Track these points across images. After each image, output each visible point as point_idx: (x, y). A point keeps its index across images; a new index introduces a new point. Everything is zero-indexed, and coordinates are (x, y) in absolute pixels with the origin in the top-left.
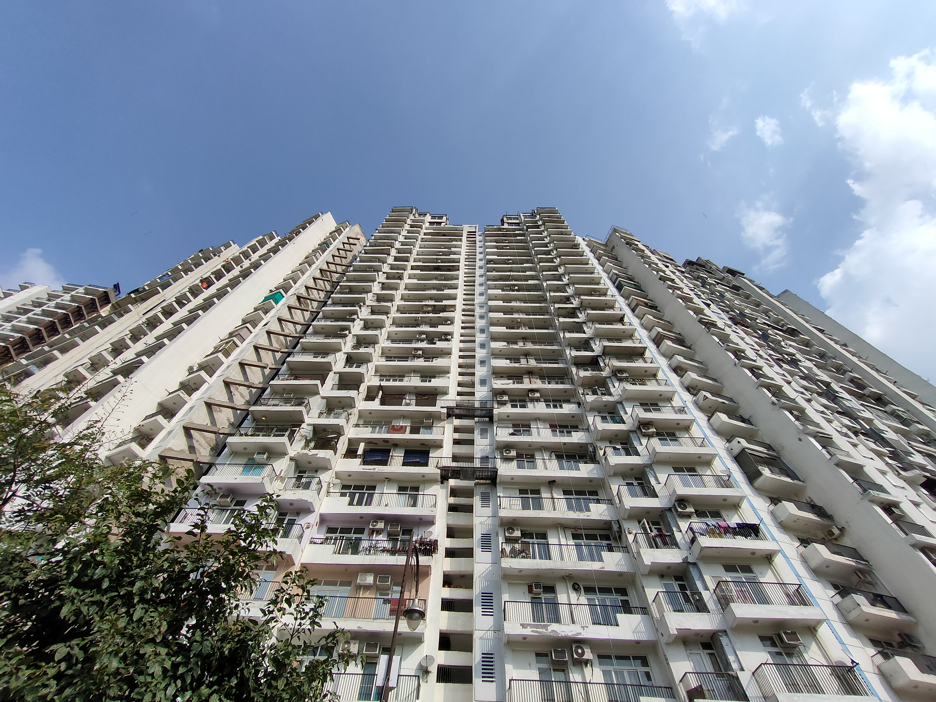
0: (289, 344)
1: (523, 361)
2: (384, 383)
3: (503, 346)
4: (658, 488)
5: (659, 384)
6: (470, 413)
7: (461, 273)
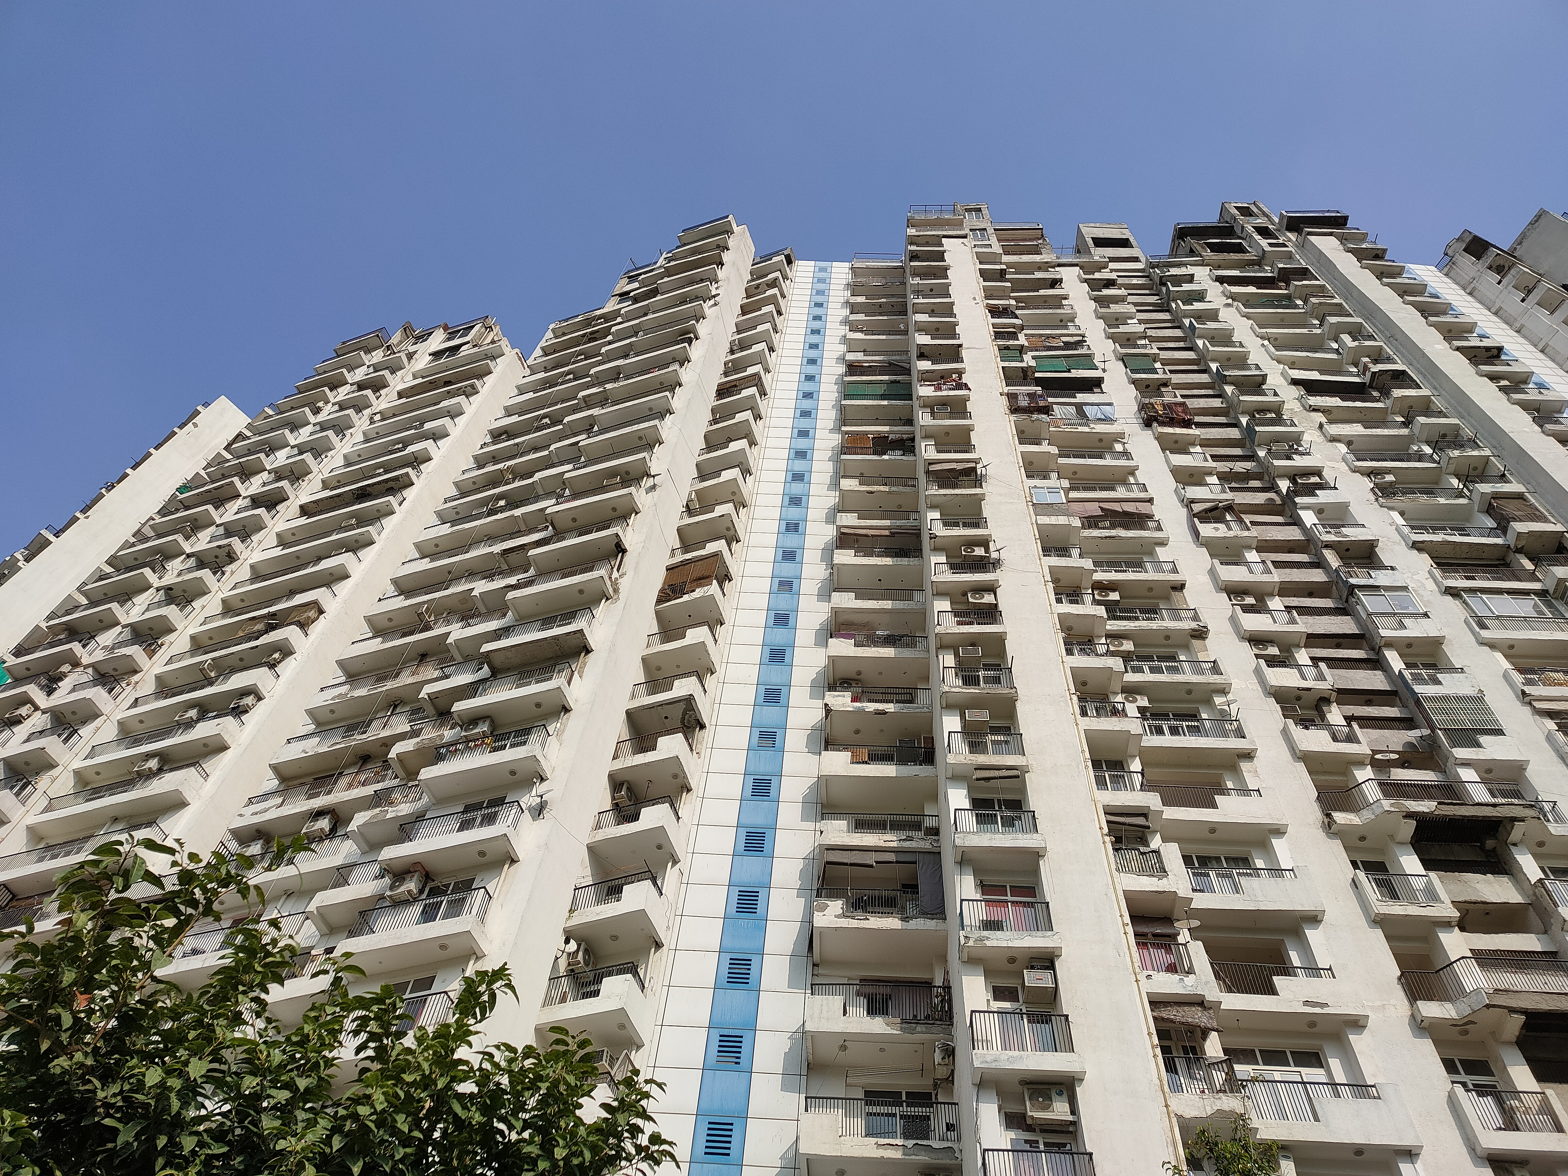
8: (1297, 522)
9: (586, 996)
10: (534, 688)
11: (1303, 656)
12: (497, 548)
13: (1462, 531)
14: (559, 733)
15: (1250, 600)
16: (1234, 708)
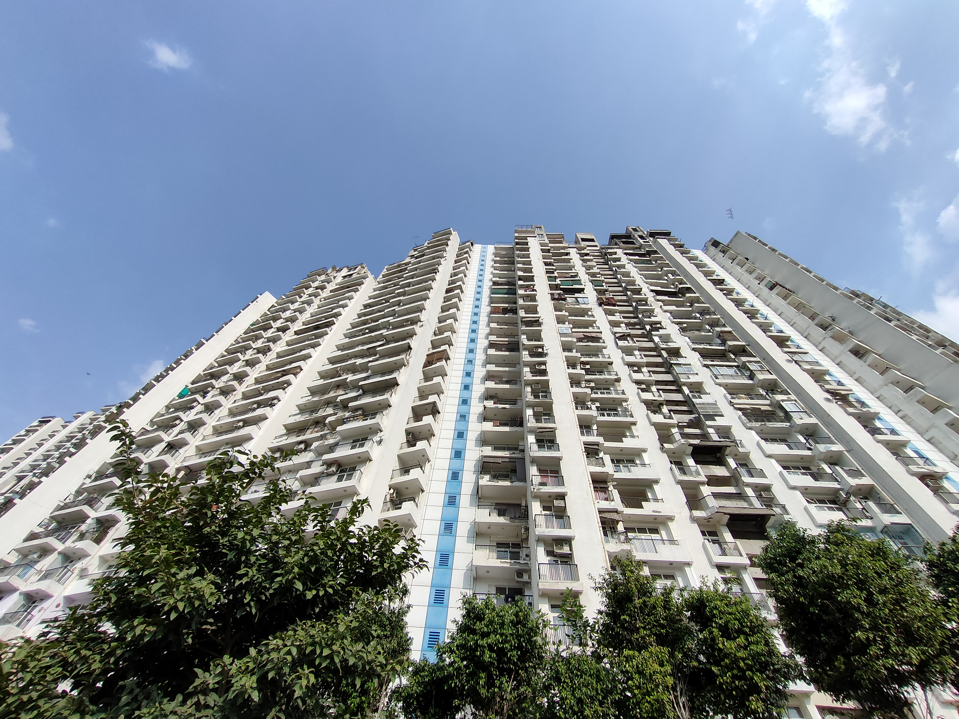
8: (652, 341)
9: (396, 509)
10: (378, 398)
11: (654, 388)
12: (365, 347)
13: (710, 344)
14: (387, 415)
15: (636, 368)
16: (629, 407)
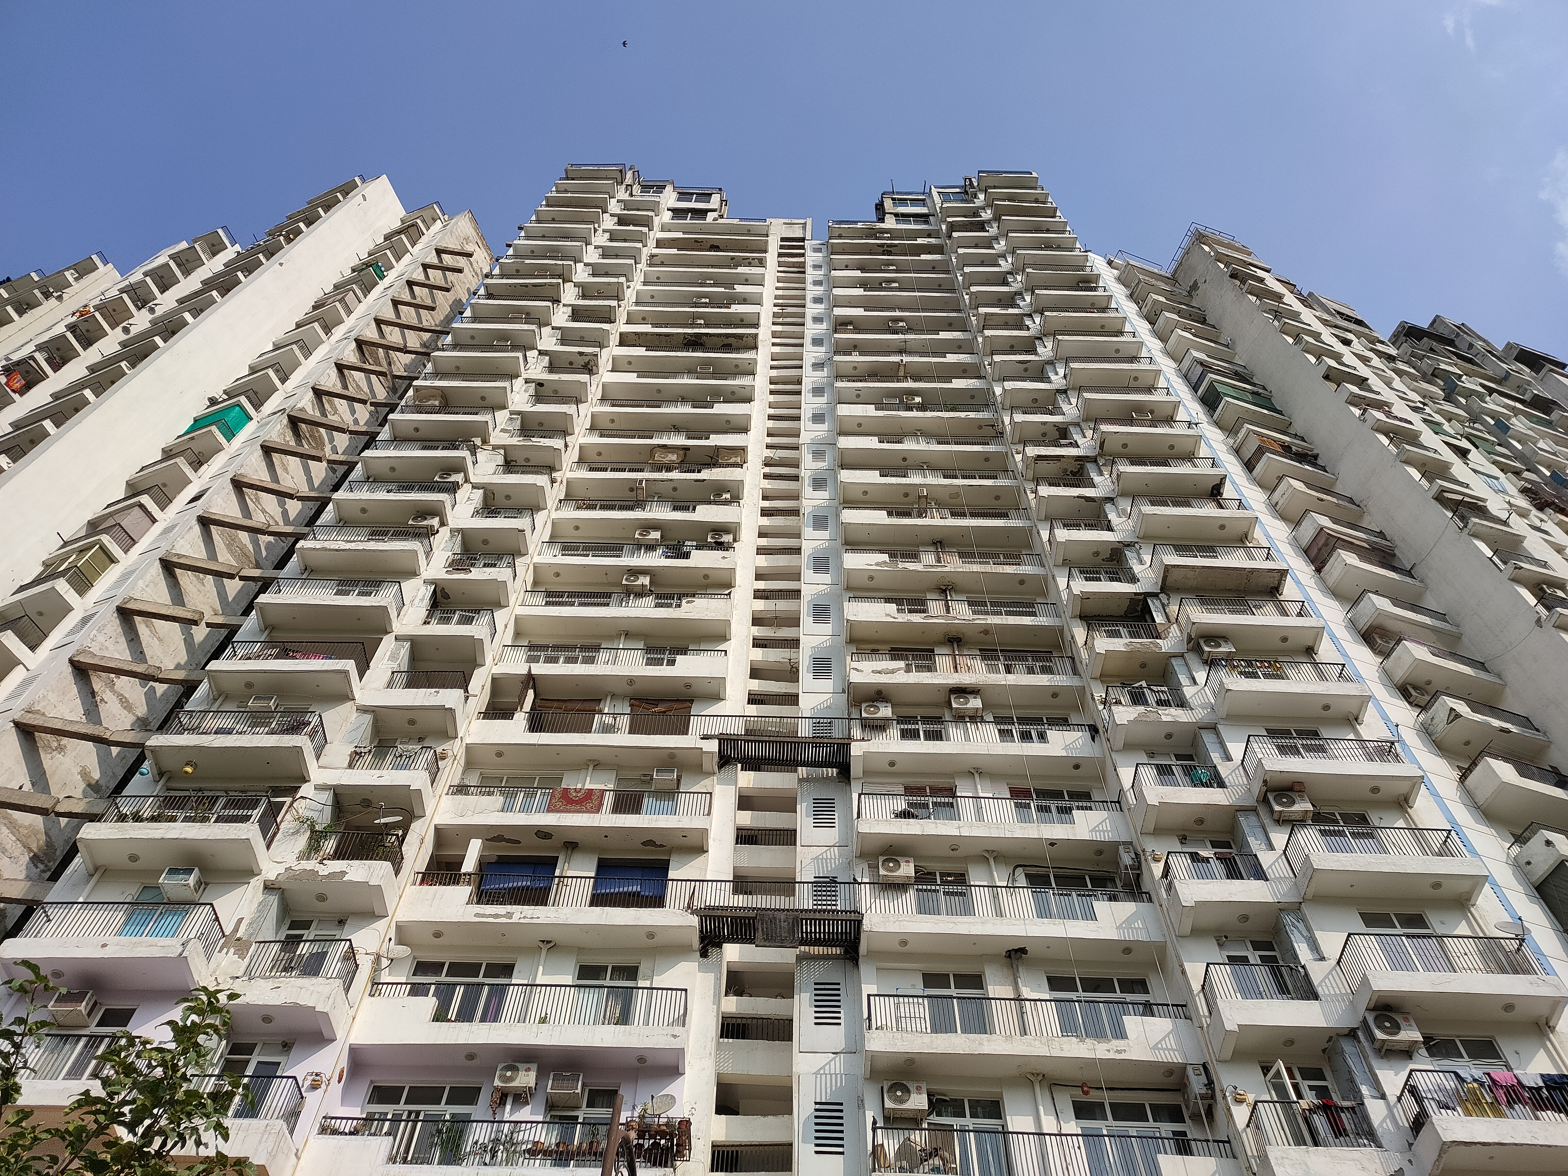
0: (264, 553)
1: (935, 607)
2: (540, 669)
3: (877, 564)
4: (1317, 972)
5: (1322, 677)
6: (787, 753)
7: (763, 356)
